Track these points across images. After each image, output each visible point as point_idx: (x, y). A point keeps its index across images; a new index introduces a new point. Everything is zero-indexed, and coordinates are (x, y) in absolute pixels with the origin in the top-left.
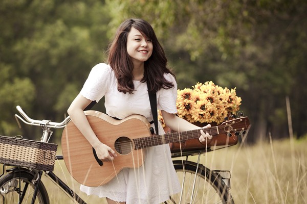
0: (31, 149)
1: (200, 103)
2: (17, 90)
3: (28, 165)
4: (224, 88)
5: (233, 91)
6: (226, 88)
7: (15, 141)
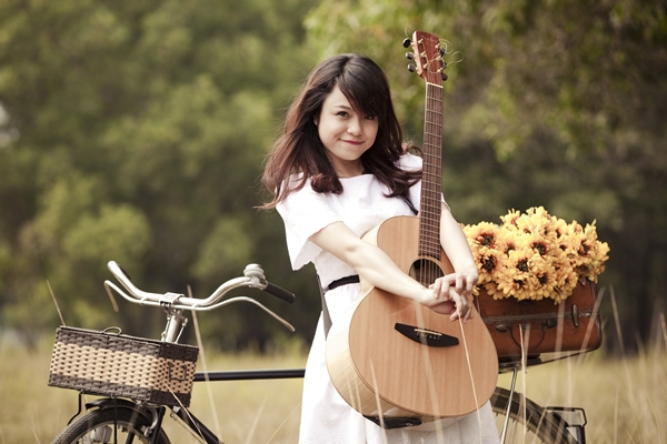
0: (140, 356)
1: (516, 256)
2: (110, 232)
3: (134, 394)
4: (569, 222)
5: (590, 228)
6: (575, 222)
7: (105, 340)
